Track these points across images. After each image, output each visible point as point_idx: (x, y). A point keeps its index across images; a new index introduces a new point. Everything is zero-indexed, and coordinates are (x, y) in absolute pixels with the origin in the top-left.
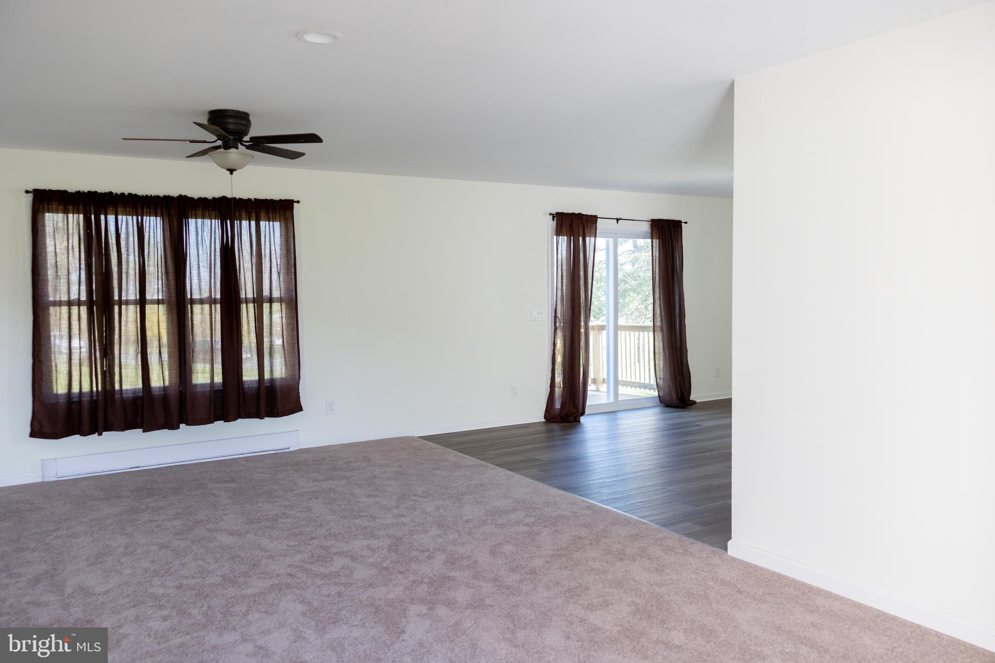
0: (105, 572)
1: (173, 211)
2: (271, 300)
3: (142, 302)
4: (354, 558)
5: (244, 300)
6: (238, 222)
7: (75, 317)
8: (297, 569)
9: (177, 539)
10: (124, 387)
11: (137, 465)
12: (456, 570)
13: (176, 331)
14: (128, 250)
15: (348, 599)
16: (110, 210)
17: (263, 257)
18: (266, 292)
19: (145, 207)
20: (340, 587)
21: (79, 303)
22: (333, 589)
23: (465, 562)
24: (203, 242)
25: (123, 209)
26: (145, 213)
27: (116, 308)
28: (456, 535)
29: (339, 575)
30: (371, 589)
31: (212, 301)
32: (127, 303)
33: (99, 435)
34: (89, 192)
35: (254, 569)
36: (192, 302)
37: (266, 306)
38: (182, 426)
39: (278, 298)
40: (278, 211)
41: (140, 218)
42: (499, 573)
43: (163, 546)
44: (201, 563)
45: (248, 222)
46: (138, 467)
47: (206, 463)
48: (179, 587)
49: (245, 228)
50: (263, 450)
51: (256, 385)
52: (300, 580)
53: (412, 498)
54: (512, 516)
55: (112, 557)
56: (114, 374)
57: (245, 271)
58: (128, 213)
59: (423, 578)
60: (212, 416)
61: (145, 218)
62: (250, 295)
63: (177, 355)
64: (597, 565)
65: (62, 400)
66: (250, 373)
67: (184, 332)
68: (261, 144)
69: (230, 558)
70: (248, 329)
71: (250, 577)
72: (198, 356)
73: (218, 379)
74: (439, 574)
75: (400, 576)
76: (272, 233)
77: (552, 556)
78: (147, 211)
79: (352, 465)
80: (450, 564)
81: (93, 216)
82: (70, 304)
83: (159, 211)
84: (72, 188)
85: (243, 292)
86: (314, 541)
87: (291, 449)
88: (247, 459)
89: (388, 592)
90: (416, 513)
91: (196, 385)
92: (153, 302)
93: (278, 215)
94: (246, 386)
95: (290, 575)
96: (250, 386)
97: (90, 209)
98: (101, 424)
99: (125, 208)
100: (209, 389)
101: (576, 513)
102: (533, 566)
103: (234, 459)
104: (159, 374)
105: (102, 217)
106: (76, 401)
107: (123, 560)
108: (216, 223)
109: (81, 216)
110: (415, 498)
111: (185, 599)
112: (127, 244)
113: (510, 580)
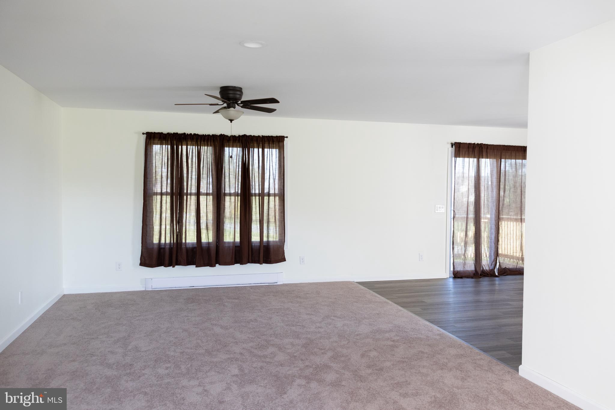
0: (151, 340)
1: (217, 143)
2: (269, 195)
3: (198, 194)
4: (280, 349)
5: (254, 194)
6: (252, 149)
7: (164, 202)
8: (247, 351)
9: (194, 327)
10: (187, 241)
11: (193, 286)
12: (335, 363)
13: (216, 211)
14: (192, 165)
15: (265, 371)
16: (184, 142)
17: (265, 170)
18: (266, 191)
19: (202, 141)
20: (264, 364)
21: (167, 194)
22: (260, 364)
23: (343, 359)
24: (232, 161)
25: (190, 142)
26: (202, 144)
27: (185, 197)
28: (346, 343)
29: (267, 357)
30: (280, 367)
31: (236, 194)
32: (191, 194)
33: (173, 267)
34: (174, 133)
35: (224, 348)
36: (225, 194)
37: (266, 198)
38: (217, 265)
39: (273, 193)
40: (275, 143)
41: (199, 147)
42: (360, 367)
43: (185, 330)
44: (199, 341)
45: (257, 149)
46: (194, 287)
47: (229, 287)
48: (182, 353)
49: (256, 152)
50: (262, 282)
51: (259, 244)
52: (245, 357)
53: (333, 318)
54: (387, 335)
55: (158, 333)
56: (182, 234)
57: (255, 178)
58: (193, 145)
59: (313, 365)
60: (234, 260)
61: (202, 147)
62: (257, 192)
63: (216, 225)
64: (424, 371)
65: (156, 247)
66: (255, 238)
67: (220, 212)
68: (249, 105)
69: (215, 341)
70: (256, 211)
71: (220, 352)
72: (227, 226)
73: (238, 239)
74: (323, 363)
75: (301, 362)
76: (271, 156)
77: (399, 361)
78: (203, 143)
79: (308, 295)
80: (333, 359)
81: (175, 146)
82: (162, 194)
83: (209, 143)
84: (165, 131)
85: (254, 190)
86: (263, 336)
87: (278, 284)
88: (252, 287)
89: (288, 370)
90: (330, 327)
91: (225, 243)
92: (204, 194)
93: (275, 145)
94: (253, 245)
95: (241, 354)
96: (256, 245)
97: (174, 143)
98: (174, 261)
99: (192, 142)
100: (232, 245)
101: (429, 337)
102: (383, 366)
103: (245, 286)
104: (206, 235)
105: (180, 147)
106: (163, 248)
107: (162, 335)
108: (240, 150)
109: (169, 146)
110: (334, 318)
111: (182, 359)
112: (192, 161)
113: (364, 372)
